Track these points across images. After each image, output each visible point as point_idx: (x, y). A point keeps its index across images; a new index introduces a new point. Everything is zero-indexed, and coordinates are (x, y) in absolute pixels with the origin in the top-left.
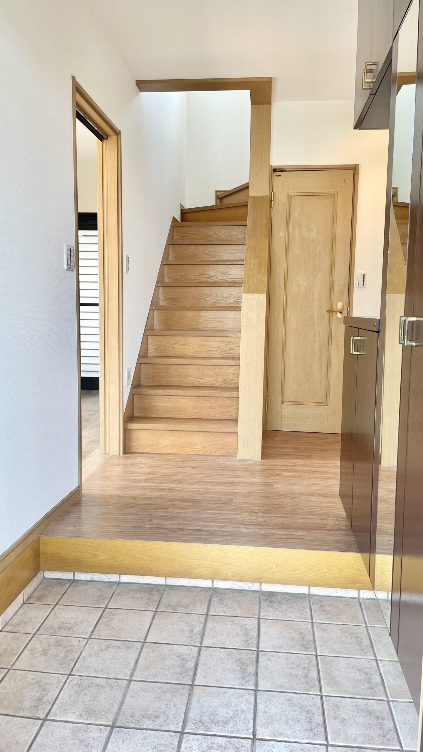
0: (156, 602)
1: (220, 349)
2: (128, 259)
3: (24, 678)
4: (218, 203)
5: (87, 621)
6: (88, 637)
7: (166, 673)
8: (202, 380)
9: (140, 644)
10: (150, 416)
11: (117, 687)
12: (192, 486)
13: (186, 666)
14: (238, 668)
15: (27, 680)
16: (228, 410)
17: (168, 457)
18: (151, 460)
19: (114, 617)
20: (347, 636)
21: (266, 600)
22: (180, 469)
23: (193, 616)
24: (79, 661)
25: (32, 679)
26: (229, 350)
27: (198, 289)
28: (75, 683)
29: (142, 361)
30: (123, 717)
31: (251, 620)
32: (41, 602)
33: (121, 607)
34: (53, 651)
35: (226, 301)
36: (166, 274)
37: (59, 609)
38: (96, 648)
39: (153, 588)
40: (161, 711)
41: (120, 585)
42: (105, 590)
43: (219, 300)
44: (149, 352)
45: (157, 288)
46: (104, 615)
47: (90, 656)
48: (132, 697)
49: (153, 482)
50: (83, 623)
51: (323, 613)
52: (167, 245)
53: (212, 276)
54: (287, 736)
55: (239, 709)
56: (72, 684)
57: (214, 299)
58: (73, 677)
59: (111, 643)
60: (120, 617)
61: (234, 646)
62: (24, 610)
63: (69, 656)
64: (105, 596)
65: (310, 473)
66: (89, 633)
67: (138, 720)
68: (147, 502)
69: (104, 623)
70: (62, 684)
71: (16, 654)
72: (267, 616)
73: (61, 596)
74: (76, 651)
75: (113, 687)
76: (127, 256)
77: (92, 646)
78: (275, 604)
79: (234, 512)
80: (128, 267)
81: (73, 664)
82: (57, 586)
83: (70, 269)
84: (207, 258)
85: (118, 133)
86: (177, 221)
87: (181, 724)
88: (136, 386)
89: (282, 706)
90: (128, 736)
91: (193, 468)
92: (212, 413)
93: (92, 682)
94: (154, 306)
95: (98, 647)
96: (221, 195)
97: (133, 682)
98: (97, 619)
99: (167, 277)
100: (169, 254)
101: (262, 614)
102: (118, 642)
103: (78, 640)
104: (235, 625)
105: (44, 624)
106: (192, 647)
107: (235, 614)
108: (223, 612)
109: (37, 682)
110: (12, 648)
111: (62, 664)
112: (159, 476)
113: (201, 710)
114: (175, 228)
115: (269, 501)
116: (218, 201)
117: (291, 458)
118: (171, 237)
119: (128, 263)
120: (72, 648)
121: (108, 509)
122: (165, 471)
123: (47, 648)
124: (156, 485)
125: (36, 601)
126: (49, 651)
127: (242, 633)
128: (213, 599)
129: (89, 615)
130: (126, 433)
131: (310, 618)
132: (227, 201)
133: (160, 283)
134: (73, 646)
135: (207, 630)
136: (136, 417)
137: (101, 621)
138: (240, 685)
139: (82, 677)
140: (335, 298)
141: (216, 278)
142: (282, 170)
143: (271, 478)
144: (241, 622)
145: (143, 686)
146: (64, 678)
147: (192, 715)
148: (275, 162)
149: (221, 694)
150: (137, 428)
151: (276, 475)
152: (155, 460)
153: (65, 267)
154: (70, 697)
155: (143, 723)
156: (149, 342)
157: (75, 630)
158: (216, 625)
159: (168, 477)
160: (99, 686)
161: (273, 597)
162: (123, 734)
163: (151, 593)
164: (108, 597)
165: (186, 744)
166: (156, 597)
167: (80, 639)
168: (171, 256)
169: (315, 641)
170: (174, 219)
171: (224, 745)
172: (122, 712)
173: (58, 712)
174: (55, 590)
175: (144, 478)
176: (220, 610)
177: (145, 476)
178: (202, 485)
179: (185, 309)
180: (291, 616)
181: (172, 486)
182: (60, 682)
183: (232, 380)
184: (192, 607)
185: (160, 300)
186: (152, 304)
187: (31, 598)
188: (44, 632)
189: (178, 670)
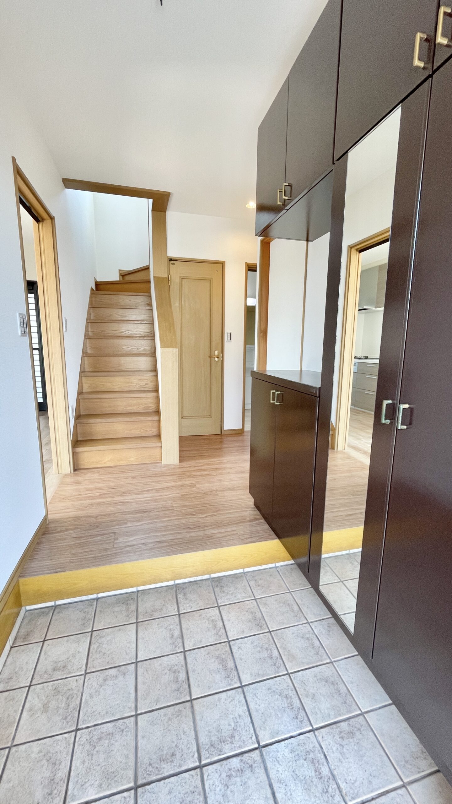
0: (135, 612)
1: (139, 384)
2: (66, 321)
3: (29, 754)
4: (121, 279)
5: (79, 652)
6: (83, 672)
7: (165, 694)
8: (128, 408)
9: (133, 665)
10: (92, 438)
11: (127, 729)
12: (139, 496)
13: (180, 679)
14: (221, 667)
15: (33, 756)
16: (150, 429)
17: (111, 470)
18: (98, 475)
19: (103, 639)
20: (282, 606)
21: (217, 586)
22: (123, 480)
23: (168, 620)
24: (82, 708)
25: (39, 753)
26: (144, 385)
27: (117, 341)
28: (85, 739)
29: (80, 397)
30: (142, 768)
31: (214, 610)
32: (28, 641)
33: (106, 626)
34: (53, 704)
35: (137, 349)
36: (90, 329)
37: (49, 645)
38: (94, 684)
39: (128, 597)
40: (174, 745)
41: (99, 600)
42: (87, 610)
43: (132, 349)
44: (84, 389)
45: (85, 340)
46: (92, 641)
47: (91, 697)
48: (143, 737)
49: (106, 497)
50: (75, 656)
51: (259, 588)
52: (89, 307)
53: (125, 331)
54: (283, 733)
55: (237, 715)
56: (82, 743)
57: (129, 348)
58: (81, 731)
59: (107, 674)
60: (108, 639)
61: (210, 642)
62: (13, 658)
63: (71, 704)
64: (88, 617)
65: (215, 470)
66: (84, 667)
67: (157, 768)
68: (108, 519)
69: (95, 650)
70: (72, 746)
71: (14, 722)
72: (223, 602)
73: (47, 628)
74: (76, 694)
75: (122, 731)
76: (65, 318)
77: (90, 683)
78: (225, 589)
79: (179, 517)
80: (66, 327)
81: (77, 713)
82: (41, 618)
83: (23, 334)
84: (119, 318)
85: (52, 218)
86: (94, 290)
87: (196, 755)
88: (78, 417)
89: (267, 698)
90: (154, 796)
91: (134, 478)
92: (139, 432)
93: (101, 732)
94: (85, 354)
95: (96, 683)
96: (124, 274)
97: (139, 717)
98: (88, 647)
99: (91, 331)
100: (90, 314)
101: (219, 601)
102: (113, 670)
103: (75, 680)
104: (204, 619)
105: (37, 670)
106: (178, 654)
107: (200, 607)
108: (190, 607)
109: (44, 755)
110: (9, 715)
111: (66, 718)
112: (109, 490)
113: (207, 729)
114: (93, 295)
115: (198, 501)
116: (121, 277)
117: (197, 459)
118: (91, 302)
119: (66, 324)
120: (71, 692)
121: (77, 532)
122: (113, 484)
123: (46, 702)
124: (110, 499)
125: (23, 642)
126: (50, 705)
127: (211, 626)
128: (179, 597)
129: (79, 645)
130: (75, 456)
131: (253, 596)
132: (128, 278)
133: (87, 337)
134: (72, 689)
135: (184, 631)
136: (81, 441)
137: (91, 648)
138: (228, 685)
139: (90, 729)
140: (213, 348)
141: (129, 332)
142: (175, 260)
143: (192, 479)
144: (207, 615)
145: (149, 718)
146: (72, 735)
147: (203, 739)
148: (171, 253)
149: (217, 702)
150: (84, 450)
151: (194, 476)
152: (101, 474)
153: (20, 333)
154: (84, 762)
155: (163, 770)
156: (83, 381)
157: (69, 667)
158: (190, 624)
159: (117, 490)
160: (110, 734)
161: (221, 581)
162: (148, 794)
163: (128, 603)
164: (91, 618)
165: (209, 781)
166: (133, 607)
167: (77, 677)
168: (92, 316)
169: (264, 618)
170: (92, 289)
171: (240, 767)
172: (140, 763)
173: (76, 792)
174: (39, 623)
175: (98, 494)
176: (187, 606)
177: (98, 491)
178: (146, 494)
179: (109, 355)
180: (240, 597)
181: (122, 499)
182: (69, 745)
183: (150, 407)
184: (164, 609)
185: (88, 349)
186: (83, 353)
187: (18, 639)
188: (38, 681)
189: (174, 686)
